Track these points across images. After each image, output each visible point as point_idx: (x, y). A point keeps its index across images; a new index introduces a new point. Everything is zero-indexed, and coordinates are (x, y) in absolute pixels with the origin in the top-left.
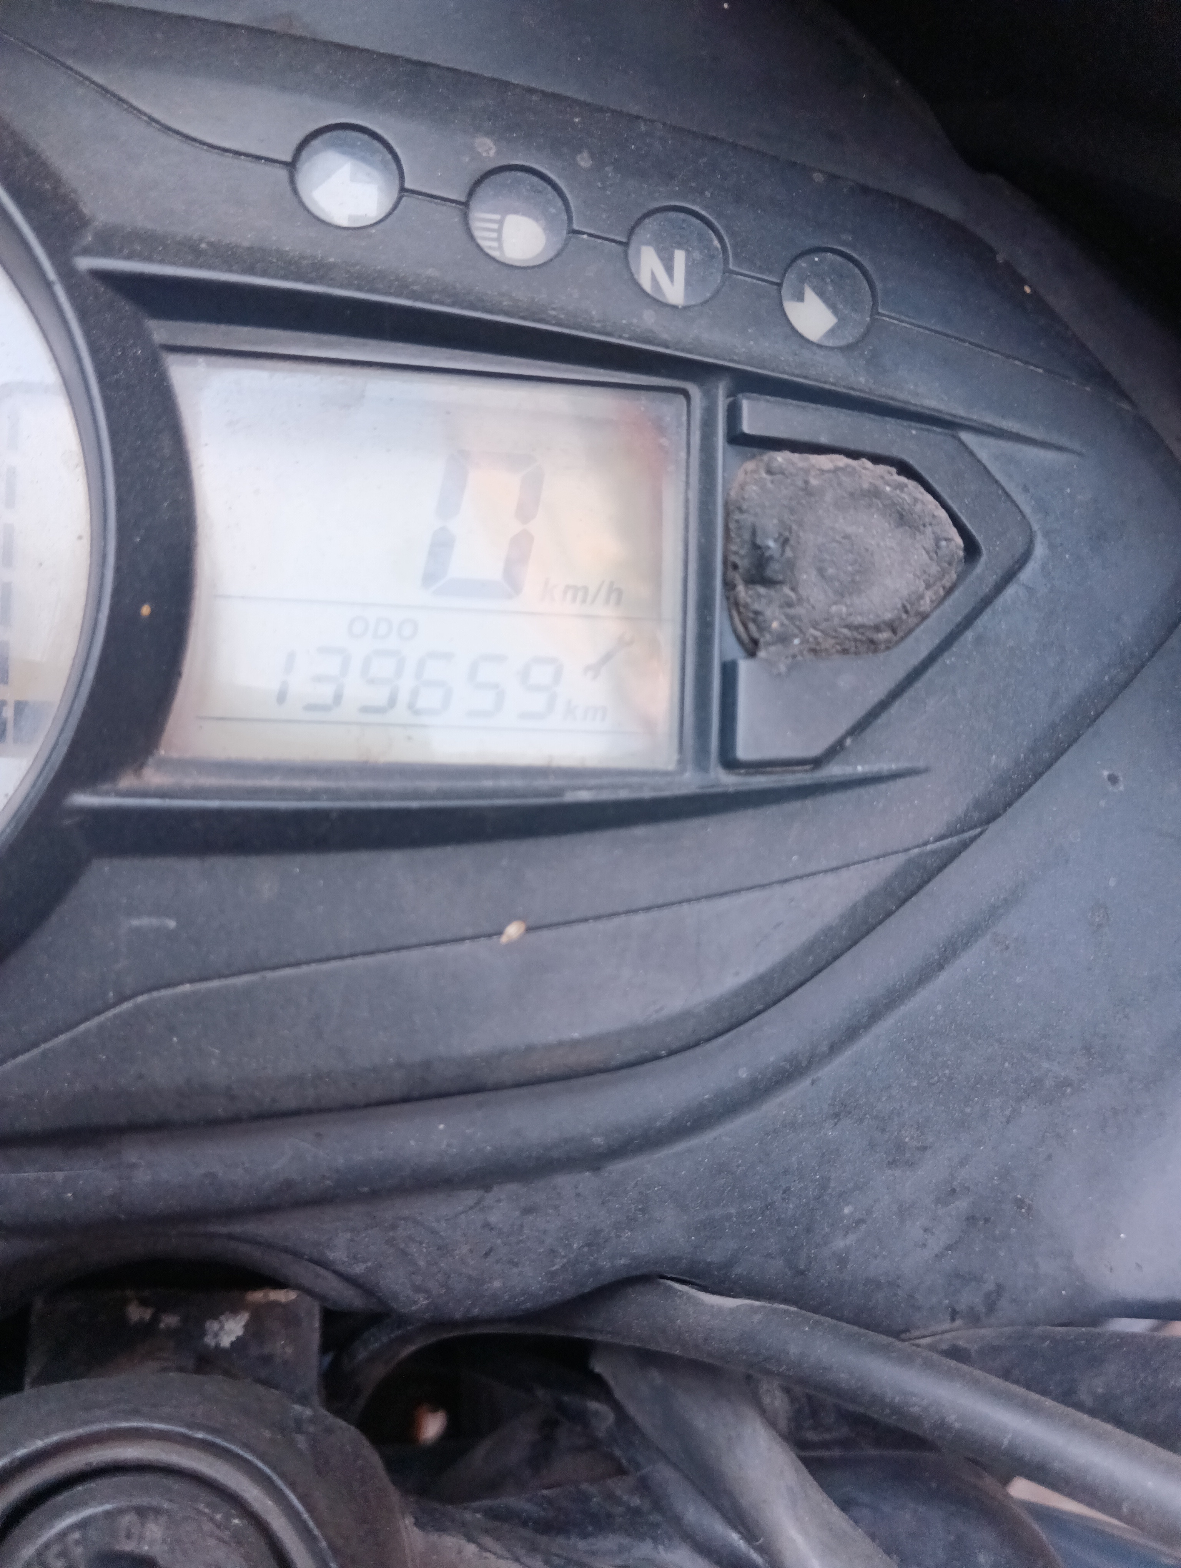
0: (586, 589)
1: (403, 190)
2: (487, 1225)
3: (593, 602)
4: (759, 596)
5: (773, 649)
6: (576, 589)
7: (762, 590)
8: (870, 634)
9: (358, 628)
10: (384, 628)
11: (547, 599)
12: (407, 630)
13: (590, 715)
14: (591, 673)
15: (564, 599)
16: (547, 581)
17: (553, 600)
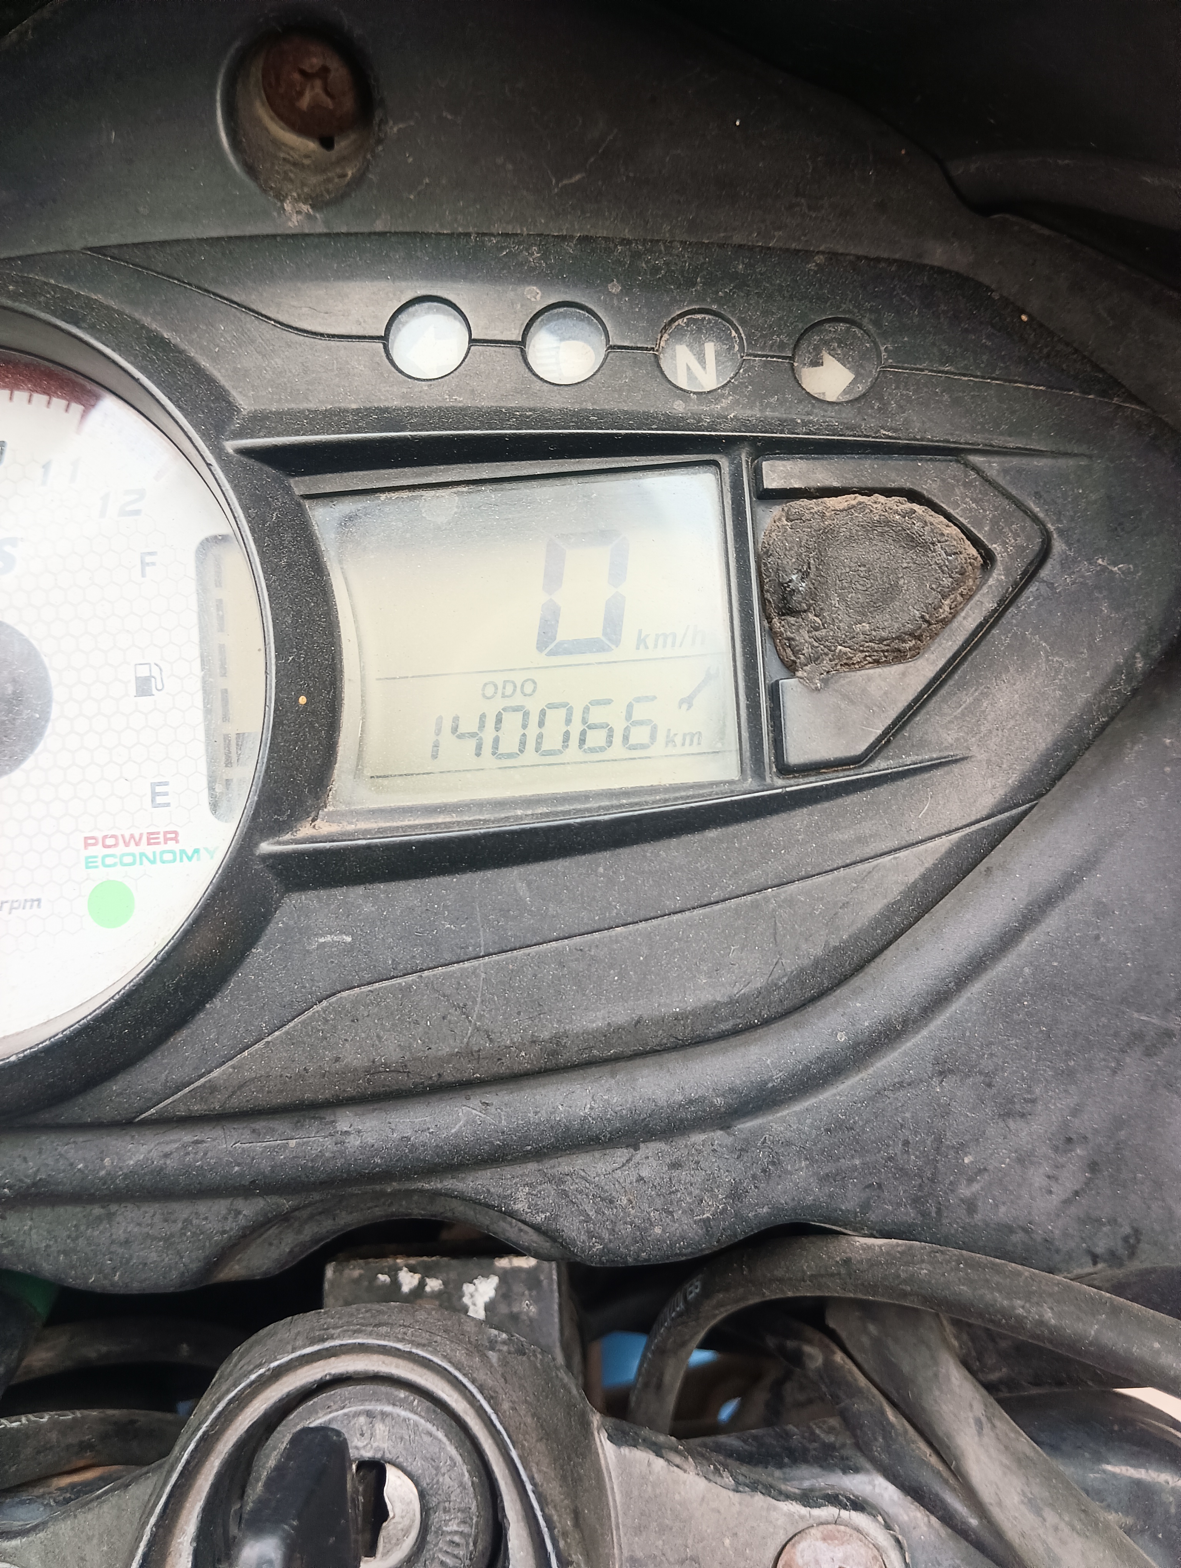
0: (674, 636)
1: (472, 341)
2: (640, 1179)
3: (681, 646)
4: (791, 625)
5: (807, 668)
6: (665, 636)
7: (792, 620)
8: (896, 644)
9: (490, 691)
10: (509, 689)
11: (642, 647)
12: (528, 688)
13: (688, 741)
14: (685, 706)
15: (656, 646)
16: (640, 631)
17: (647, 647)
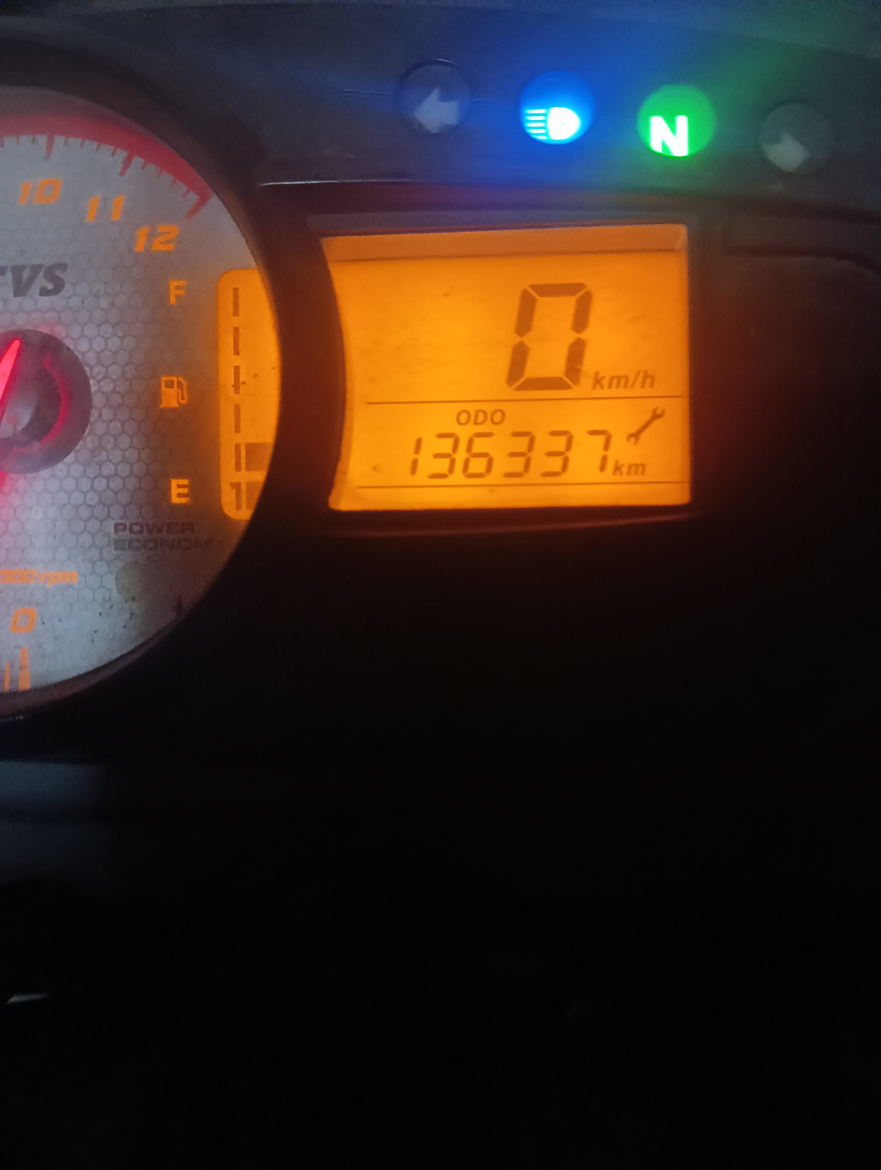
0: (627, 378)
1: (474, 102)
3: (632, 386)
6: (619, 378)
9: (463, 418)
10: (481, 417)
11: (598, 387)
12: (498, 417)
13: (633, 470)
14: (633, 440)
15: (610, 386)
16: (597, 374)
17: (602, 387)
